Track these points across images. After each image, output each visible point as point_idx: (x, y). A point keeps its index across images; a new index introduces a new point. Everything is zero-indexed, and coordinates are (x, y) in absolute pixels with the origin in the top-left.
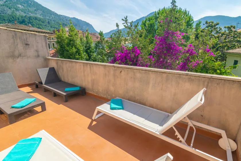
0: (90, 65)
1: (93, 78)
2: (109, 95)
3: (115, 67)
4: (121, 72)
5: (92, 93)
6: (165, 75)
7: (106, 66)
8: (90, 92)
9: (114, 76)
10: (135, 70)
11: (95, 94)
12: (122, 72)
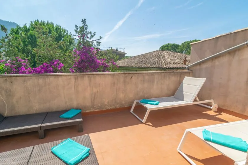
0: (88, 77)
1: (95, 90)
2: (117, 104)
3: (125, 74)
4: (131, 77)
5: (92, 111)
6: (163, 74)
7: (115, 75)
8: (88, 111)
9: (125, 82)
10: (144, 74)
11: (98, 110)
12: (133, 78)
